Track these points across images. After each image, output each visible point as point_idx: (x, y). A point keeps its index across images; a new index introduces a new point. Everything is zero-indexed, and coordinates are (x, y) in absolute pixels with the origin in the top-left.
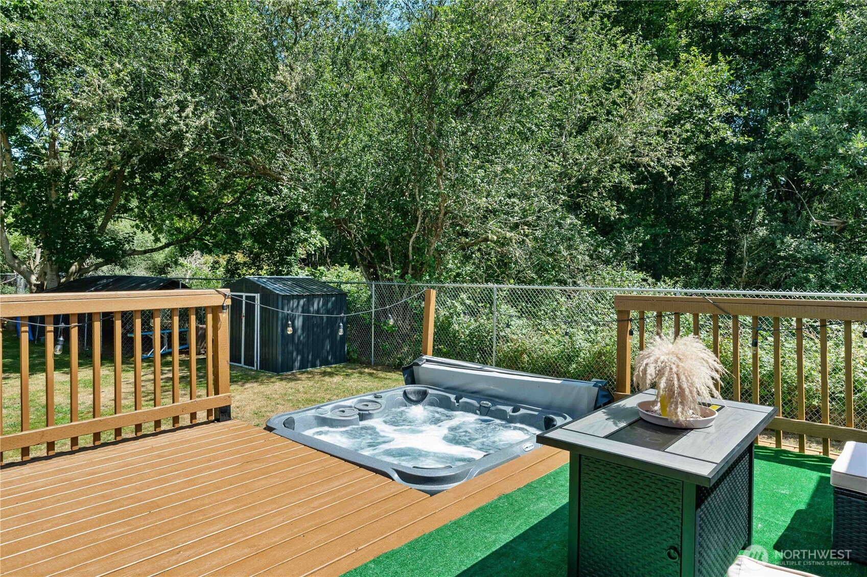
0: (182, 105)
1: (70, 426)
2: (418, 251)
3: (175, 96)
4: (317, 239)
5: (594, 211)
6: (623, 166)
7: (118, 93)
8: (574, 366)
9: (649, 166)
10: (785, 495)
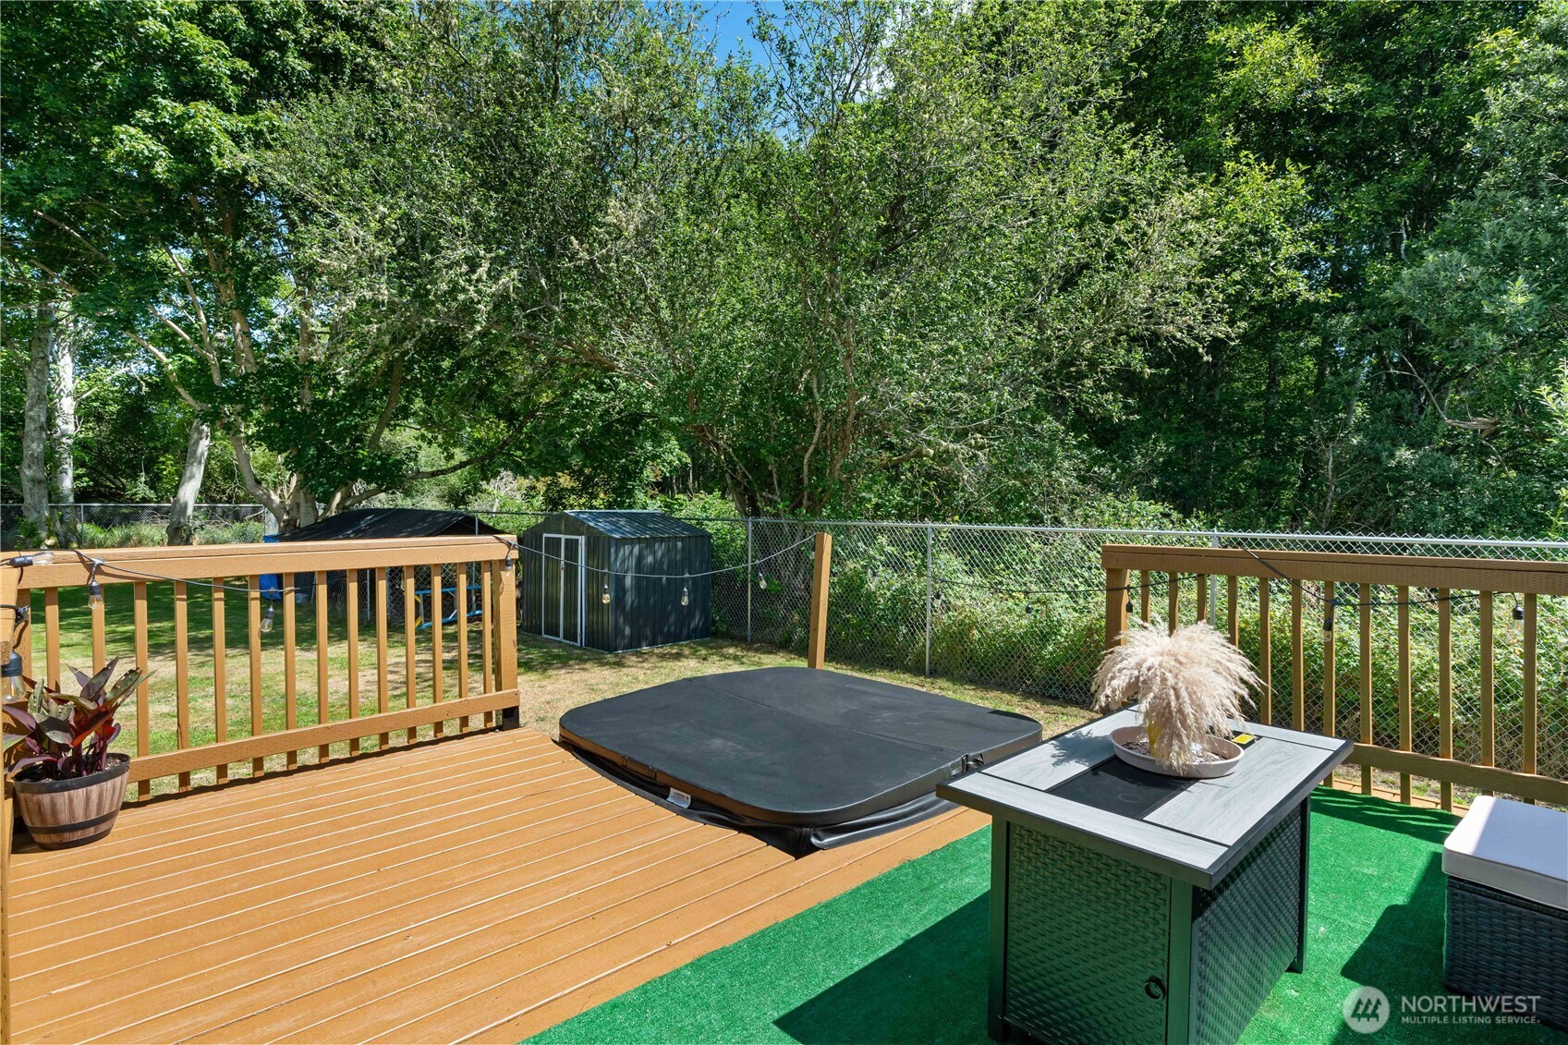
0: (473, 263)
1: (286, 736)
2: (817, 471)
3: (461, 251)
4: (674, 454)
5: (1087, 409)
6: (1133, 340)
7: (382, 249)
8: (1050, 648)
9: (1174, 337)
10: (1370, 877)
